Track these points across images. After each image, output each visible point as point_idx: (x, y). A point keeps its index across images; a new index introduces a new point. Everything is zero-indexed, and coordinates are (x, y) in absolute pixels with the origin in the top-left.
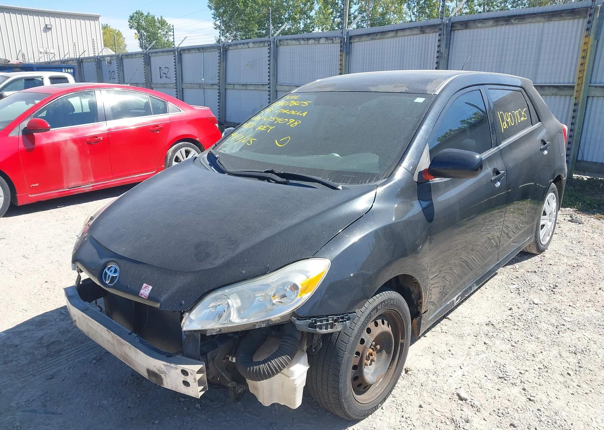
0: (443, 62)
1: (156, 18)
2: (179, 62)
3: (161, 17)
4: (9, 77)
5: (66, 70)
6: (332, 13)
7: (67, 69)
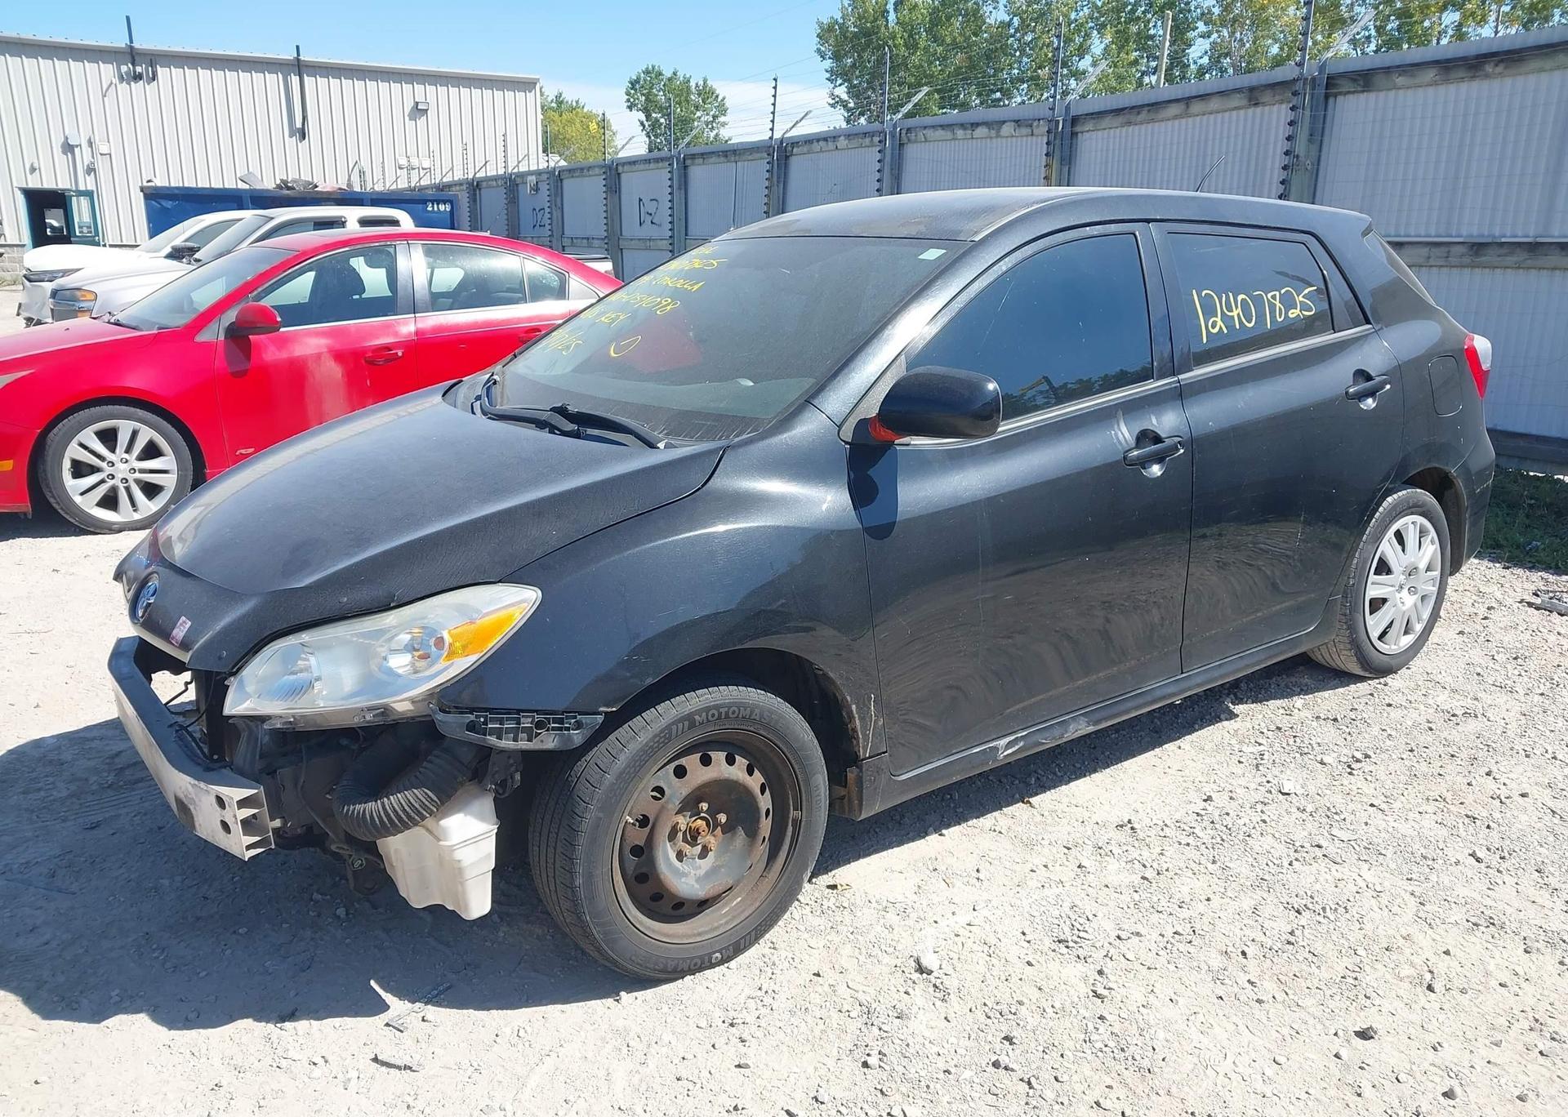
0: (1298, 180)
1: (693, 84)
2: (680, 185)
3: (705, 81)
4: (272, 218)
5: (435, 206)
6: (1136, 62)
7: (438, 204)
